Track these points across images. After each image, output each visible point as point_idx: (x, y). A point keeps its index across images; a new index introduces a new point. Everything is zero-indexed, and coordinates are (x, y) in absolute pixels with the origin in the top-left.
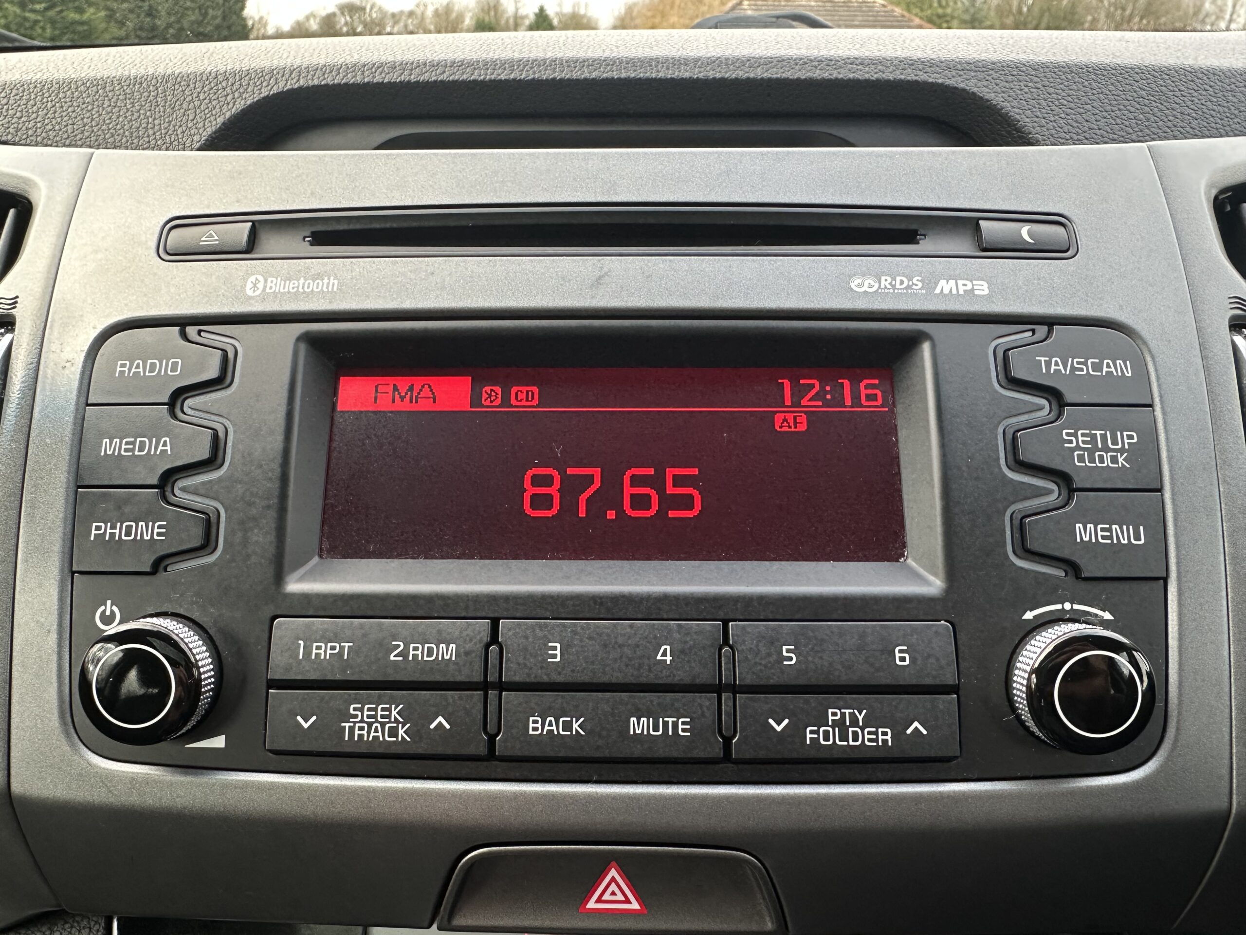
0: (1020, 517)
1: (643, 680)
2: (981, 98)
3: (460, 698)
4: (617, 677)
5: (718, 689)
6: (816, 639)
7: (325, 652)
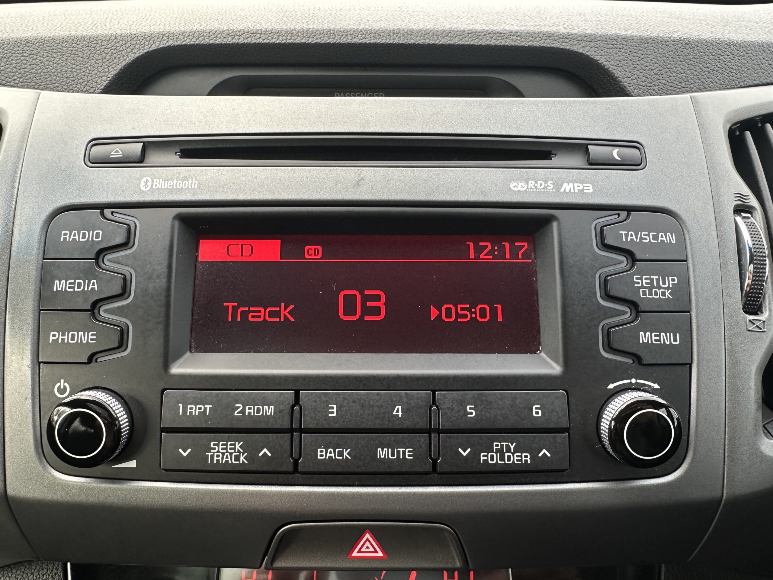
0: (607, 328)
1: (385, 426)
2: (592, 59)
3: (277, 438)
4: (370, 425)
5: (429, 431)
6: (487, 401)
7: (195, 410)
